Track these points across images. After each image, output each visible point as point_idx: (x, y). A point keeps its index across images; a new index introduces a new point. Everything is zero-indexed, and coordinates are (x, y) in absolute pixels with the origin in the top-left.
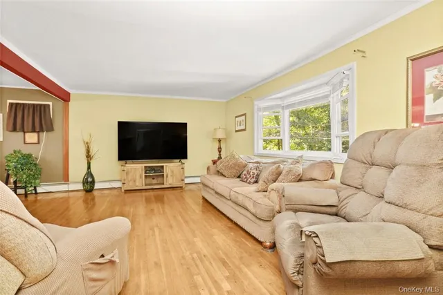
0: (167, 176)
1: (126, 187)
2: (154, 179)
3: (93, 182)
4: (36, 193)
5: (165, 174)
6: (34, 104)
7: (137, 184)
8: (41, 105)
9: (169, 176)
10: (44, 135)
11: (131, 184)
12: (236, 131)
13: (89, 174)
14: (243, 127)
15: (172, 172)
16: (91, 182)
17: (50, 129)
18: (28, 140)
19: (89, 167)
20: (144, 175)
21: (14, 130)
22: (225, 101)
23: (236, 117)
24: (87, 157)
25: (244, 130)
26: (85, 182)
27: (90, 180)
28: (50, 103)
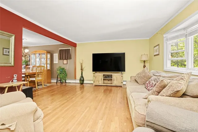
0: (114, 80)
1: (95, 84)
2: (109, 81)
3: (83, 80)
4: (66, 83)
5: (113, 79)
6: (66, 49)
7: (100, 83)
8: (67, 49)
9: (115, 80)
10: (68, 60)
11: (97, 82)
12: (155, 56)
13: (82, 76)
14: (158, 53)
15: (117, 78)
16: (82, 80)
17: (70, 58)
18: (64, 63)
19: (82, 74)
20: (103, 78)
21: (60, 59)
22: (148, 38)
23: (154, 47)
24: (81, 69)
25: (158, 55)
26: (80, 80)
27: (82, 79)
28: (70, 48)
